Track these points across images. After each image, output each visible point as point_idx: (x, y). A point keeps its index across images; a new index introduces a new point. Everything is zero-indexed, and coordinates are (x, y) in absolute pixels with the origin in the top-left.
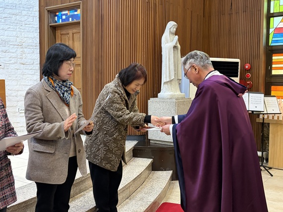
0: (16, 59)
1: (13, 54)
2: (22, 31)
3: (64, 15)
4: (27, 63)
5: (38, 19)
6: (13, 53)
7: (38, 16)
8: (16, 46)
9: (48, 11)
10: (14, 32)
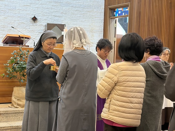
2: (93, 22)
3: (120, 11)
5: (103, 14)
7: (104, 12)
9: (110, 9)
10: (88, 23)
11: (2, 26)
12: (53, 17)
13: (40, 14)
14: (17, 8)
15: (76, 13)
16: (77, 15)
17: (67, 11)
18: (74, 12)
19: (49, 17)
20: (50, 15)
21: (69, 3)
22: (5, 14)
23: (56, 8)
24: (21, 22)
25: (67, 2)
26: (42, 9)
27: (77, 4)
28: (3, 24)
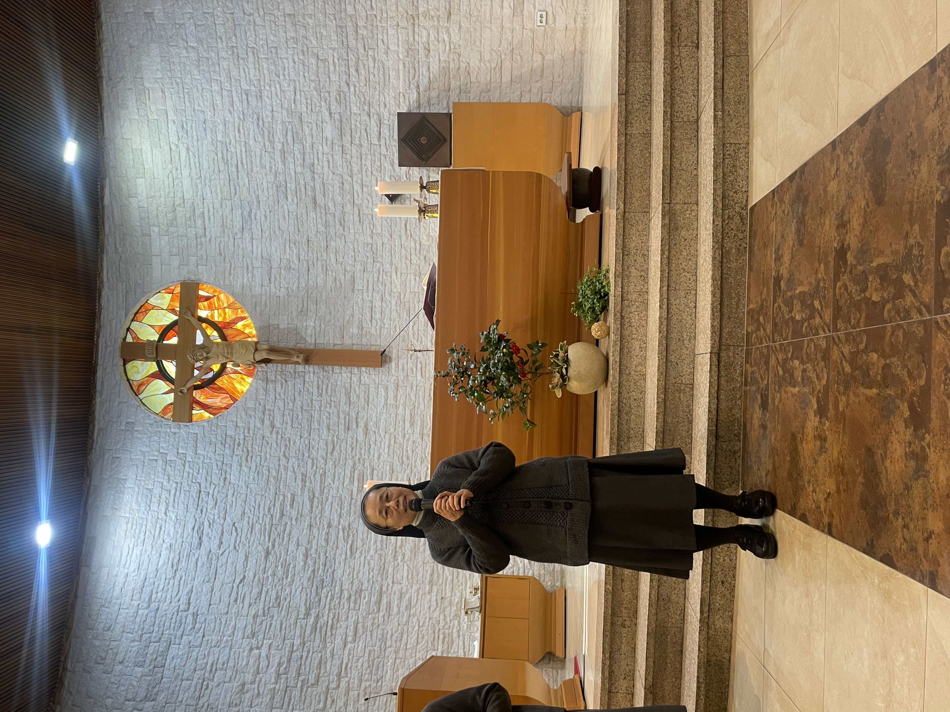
0: (440, 29)
1: (432, 35)
2: (385, 15)
4: (448, 7)
6: (429, 35)
8: (416, 30)
10: (390, 33)
11: (417, 279)
12: (383, 142)
13: (377, 178)
14: (370, 241)
15: (363, 72)
16: (371, 70)
17: (363, 100)
18: (362, 78)
19: (383, 153)
20: (379, 151)
21: (340, 95)
22: (386, 273)
23: (359, 133)
24: (403, 231)
25: (337, 101)
26: (364, 174)
27: (337, 68)
28: (412, 278)
